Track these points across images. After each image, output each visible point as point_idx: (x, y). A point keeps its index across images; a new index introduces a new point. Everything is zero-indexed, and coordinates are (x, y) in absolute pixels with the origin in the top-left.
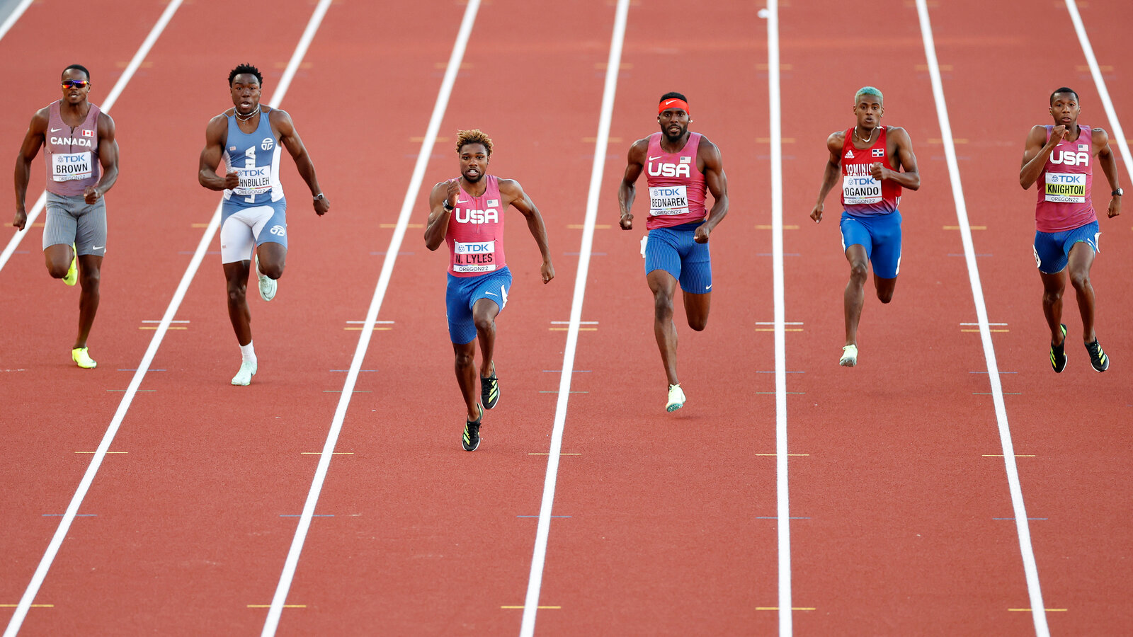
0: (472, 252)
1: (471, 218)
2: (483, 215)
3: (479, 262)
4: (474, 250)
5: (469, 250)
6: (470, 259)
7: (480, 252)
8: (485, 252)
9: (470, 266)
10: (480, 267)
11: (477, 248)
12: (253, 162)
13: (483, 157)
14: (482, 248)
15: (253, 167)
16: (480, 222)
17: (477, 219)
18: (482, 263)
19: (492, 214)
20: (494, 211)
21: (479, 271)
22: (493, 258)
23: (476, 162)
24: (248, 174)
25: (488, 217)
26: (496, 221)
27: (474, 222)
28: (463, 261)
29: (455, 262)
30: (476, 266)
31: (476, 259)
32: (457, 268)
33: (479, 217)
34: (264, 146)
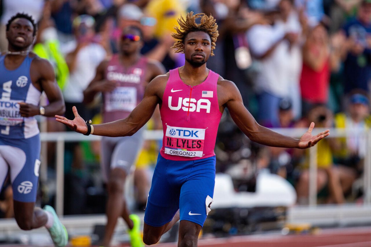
0: (182, 137)
1: (183, 105)
2: (196, 104)
3: (188, 147)
4: (184, 135)
5: (179, 135)
6: (181, 143)
7: (190, 138)
8: (194, 138)
9: (179, 150)
10: (188, 152)
11: (187, 133)
12: (9, 95)
13: (208, 44)
14: (192, 134)
15: (8, 100)
16: (191, 110)
17: (189, 107)
18: (191, 149)
19: (205, 104)
20: (207, 101)
21: (188, 156)
22: (202, 145)
23: (202, 48)
24: (4, 105)
25: (200, 107)
26: (208, 111)
27: (185, 109)
28: (174, 144)
29: (166, 145)
30: (186, 151)
31: (186, 144)
32: (168, 151)
33: (191, 105)
34: (19, 83)
